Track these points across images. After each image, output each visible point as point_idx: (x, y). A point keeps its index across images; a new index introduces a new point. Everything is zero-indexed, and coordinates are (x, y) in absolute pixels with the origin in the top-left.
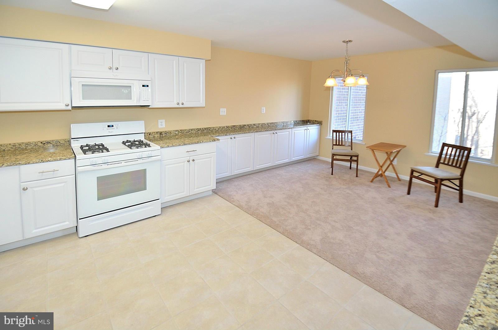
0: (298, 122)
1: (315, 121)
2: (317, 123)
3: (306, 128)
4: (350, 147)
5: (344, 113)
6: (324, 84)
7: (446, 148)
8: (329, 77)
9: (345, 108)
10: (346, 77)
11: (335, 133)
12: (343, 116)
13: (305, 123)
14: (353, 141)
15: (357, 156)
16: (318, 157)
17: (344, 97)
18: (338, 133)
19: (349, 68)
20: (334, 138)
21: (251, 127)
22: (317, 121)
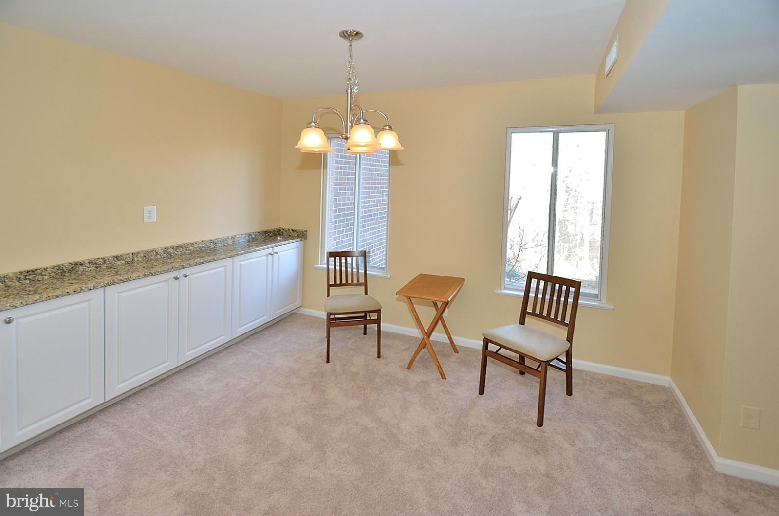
0: (253, 236)
1: (292, 230)
2: (296, 234)
3: (270, 251)
4: (363, 288)
5: (348, 210)
6: (296, 144)
7: (534, 282)
8: (308, 125)
9: (351, 199)
10: (352, 127)
11: (333, 258)
12: (348, 215)
13: (270, 236)
14: (367, 272)
15: (378, 311)
16: (301, 308)
17: (348, 179)
18: (338, 258)
19: (356, 104)
20: (330, 267)
21: (104, 267)
22: (296, 231)
